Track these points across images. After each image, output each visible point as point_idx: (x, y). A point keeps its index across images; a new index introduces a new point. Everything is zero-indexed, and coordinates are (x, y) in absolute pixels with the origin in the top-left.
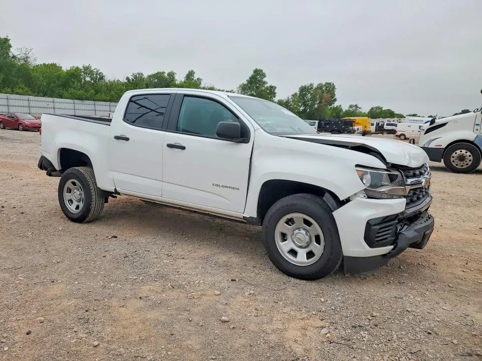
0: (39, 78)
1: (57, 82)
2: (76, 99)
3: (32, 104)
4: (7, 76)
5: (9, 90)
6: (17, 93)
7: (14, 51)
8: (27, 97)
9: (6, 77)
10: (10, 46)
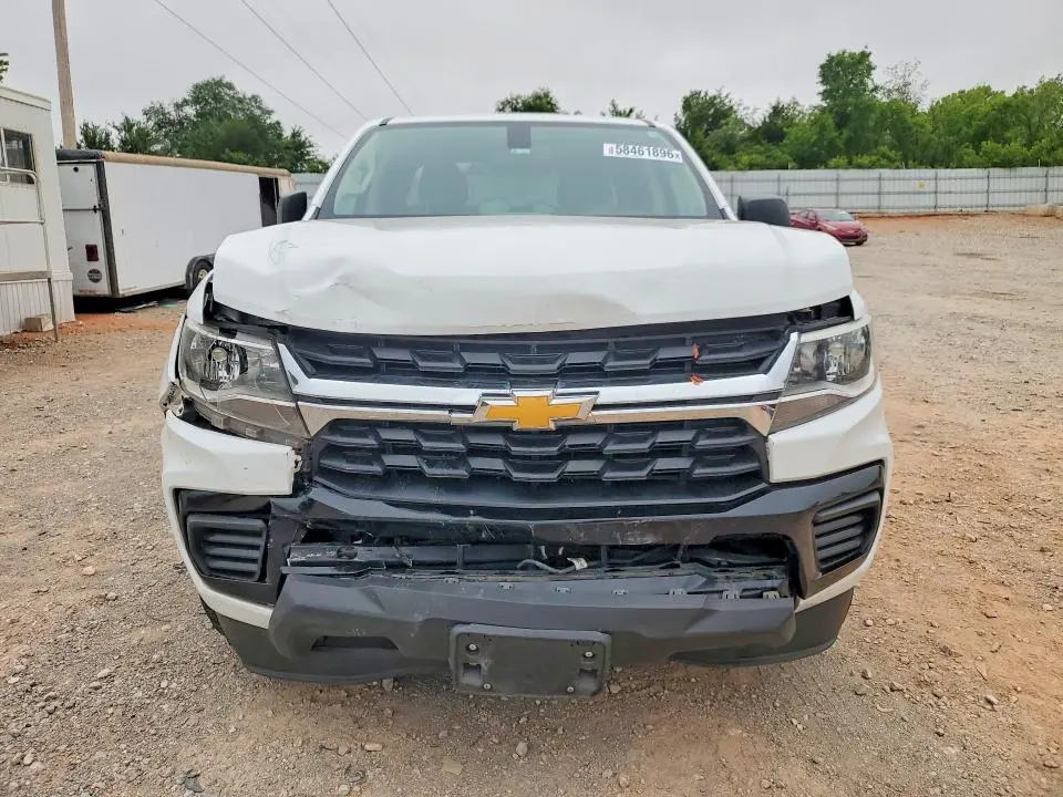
0: (922, 126)
1: (965, 129)
2: (995, 165)
3: (887, 186)
4: (855, 132)
5: (843, 160)
6: (860, 167)
7: (878, 78)
8: (875, 173)
9: (852, 135)
10: (870, 68)
